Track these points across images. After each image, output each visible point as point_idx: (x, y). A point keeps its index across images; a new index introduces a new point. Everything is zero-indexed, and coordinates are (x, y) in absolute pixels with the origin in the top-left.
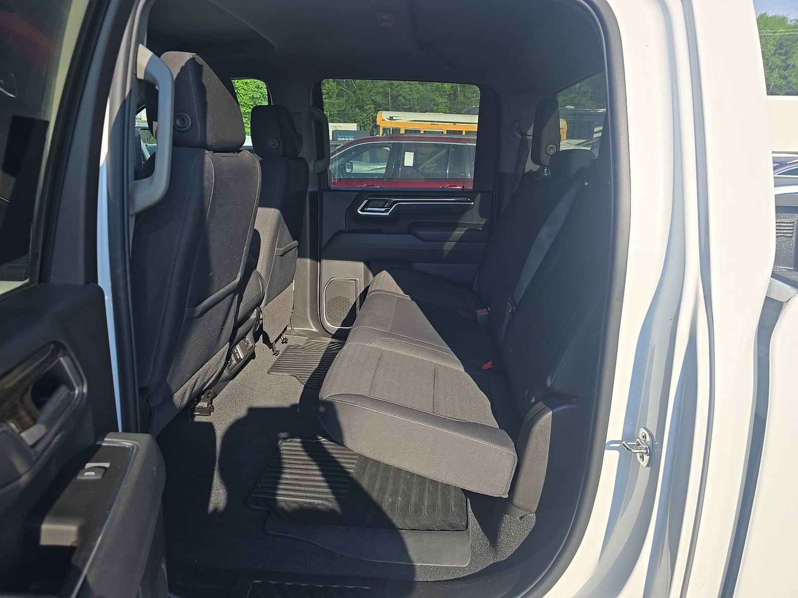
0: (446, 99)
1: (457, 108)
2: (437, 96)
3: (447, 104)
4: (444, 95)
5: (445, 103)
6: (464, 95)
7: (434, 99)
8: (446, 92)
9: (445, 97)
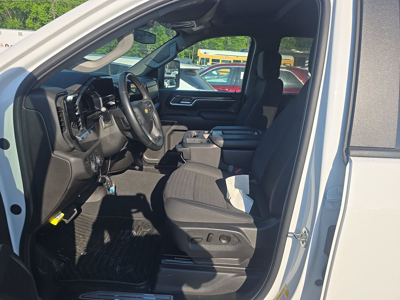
0: (222, 44)
1: (228, 48)
2: (218, 42)
3: (223, 46)
4: (222, 41)
5: (222, 45)
6: (232, 42)
7: (216, 44)
8: (222, 40)
9: (222, 42)
